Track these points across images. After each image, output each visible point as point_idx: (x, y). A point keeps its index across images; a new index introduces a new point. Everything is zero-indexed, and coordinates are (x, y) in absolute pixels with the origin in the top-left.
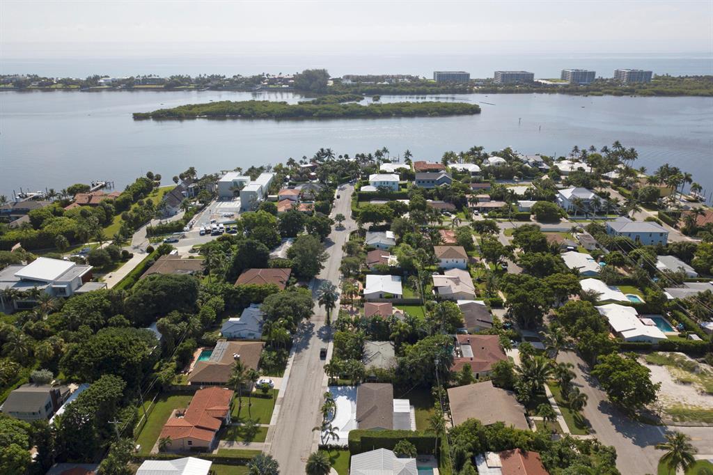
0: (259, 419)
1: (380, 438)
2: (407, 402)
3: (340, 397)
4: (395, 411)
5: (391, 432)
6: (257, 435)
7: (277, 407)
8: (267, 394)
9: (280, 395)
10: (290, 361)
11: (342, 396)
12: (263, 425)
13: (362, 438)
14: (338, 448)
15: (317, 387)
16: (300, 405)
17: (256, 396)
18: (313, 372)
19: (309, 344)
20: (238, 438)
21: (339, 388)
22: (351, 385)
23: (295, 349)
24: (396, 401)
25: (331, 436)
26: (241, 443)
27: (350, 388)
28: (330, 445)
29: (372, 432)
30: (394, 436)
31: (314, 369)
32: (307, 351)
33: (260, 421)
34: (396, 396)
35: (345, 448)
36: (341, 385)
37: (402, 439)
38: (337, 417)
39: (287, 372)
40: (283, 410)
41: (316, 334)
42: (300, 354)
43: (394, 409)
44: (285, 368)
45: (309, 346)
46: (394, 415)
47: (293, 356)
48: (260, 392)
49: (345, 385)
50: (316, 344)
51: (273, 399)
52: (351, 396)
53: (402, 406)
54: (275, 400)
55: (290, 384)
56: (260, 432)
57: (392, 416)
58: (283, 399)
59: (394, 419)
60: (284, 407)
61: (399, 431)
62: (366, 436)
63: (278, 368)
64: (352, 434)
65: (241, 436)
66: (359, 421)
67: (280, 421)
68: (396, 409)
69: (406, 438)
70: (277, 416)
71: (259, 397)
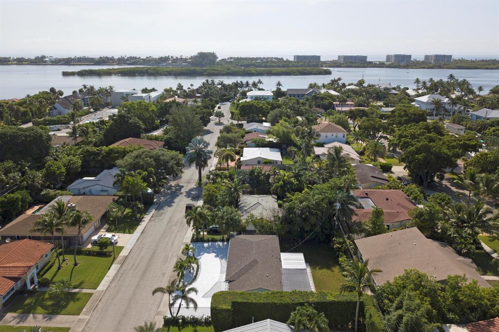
0: (82, 283)
1: (264, 305)
2: (300, 256)
3: (206, 254)
4: (283, 267)
5: (281, 294)
6: (71, 304)
7: (114, 267)
8: (106, 251)
9: (123, 253)
10: (147, 218)
11: (209, 253)
12: (84, 291)
13: (234, 304)
14: (195, 322)
15: (176, 243)
16: (149, 265)
17: (90, 253)
18: (174, 228)
19: (173, 202)
20: (39, 309)
21: (206, 245)
22: (223, 241)
23: (156, 206)
24: (283, 256)
25: (184, 302)
26: (40, 317)
27: (221, 244)
28: (183, 318)
29: (250, 294)
30: (287, 300)
31: (175, 225)
32: (170, 209)
33: (83, 285)
34: (284, 249)
35: (207, 323)
36: (208, 241)
37: (302, 304)
38: (199, 278)
39: (140, 228)
40: (122, 271)
41: (185, 194)
42: (161, 211)
43: (283, 264)
44: (138, 225)
45: (173, 204)
46: (283, 272)
47: (152, 214)
48: (97, 248)
49: (214, 241)
50: (182, 202)
51: (112, 258)
52: (220, 254)
53: (294, 261)
54: (114, 259)
55: (140, 240)
56: (78, 299)
57: (281, 274)
58: (126, 258)
59: (283, 277)
60: (124, 268)
61: (294, 293)
62: (240, 300)
63: (128, 224)
64: (217, 298)
65: (43, 307)
66: (229, 281)
67: (114, 284)
68: (285, 265)
69: (307, 302)
70: (111, 278)
71: (93, 255)
